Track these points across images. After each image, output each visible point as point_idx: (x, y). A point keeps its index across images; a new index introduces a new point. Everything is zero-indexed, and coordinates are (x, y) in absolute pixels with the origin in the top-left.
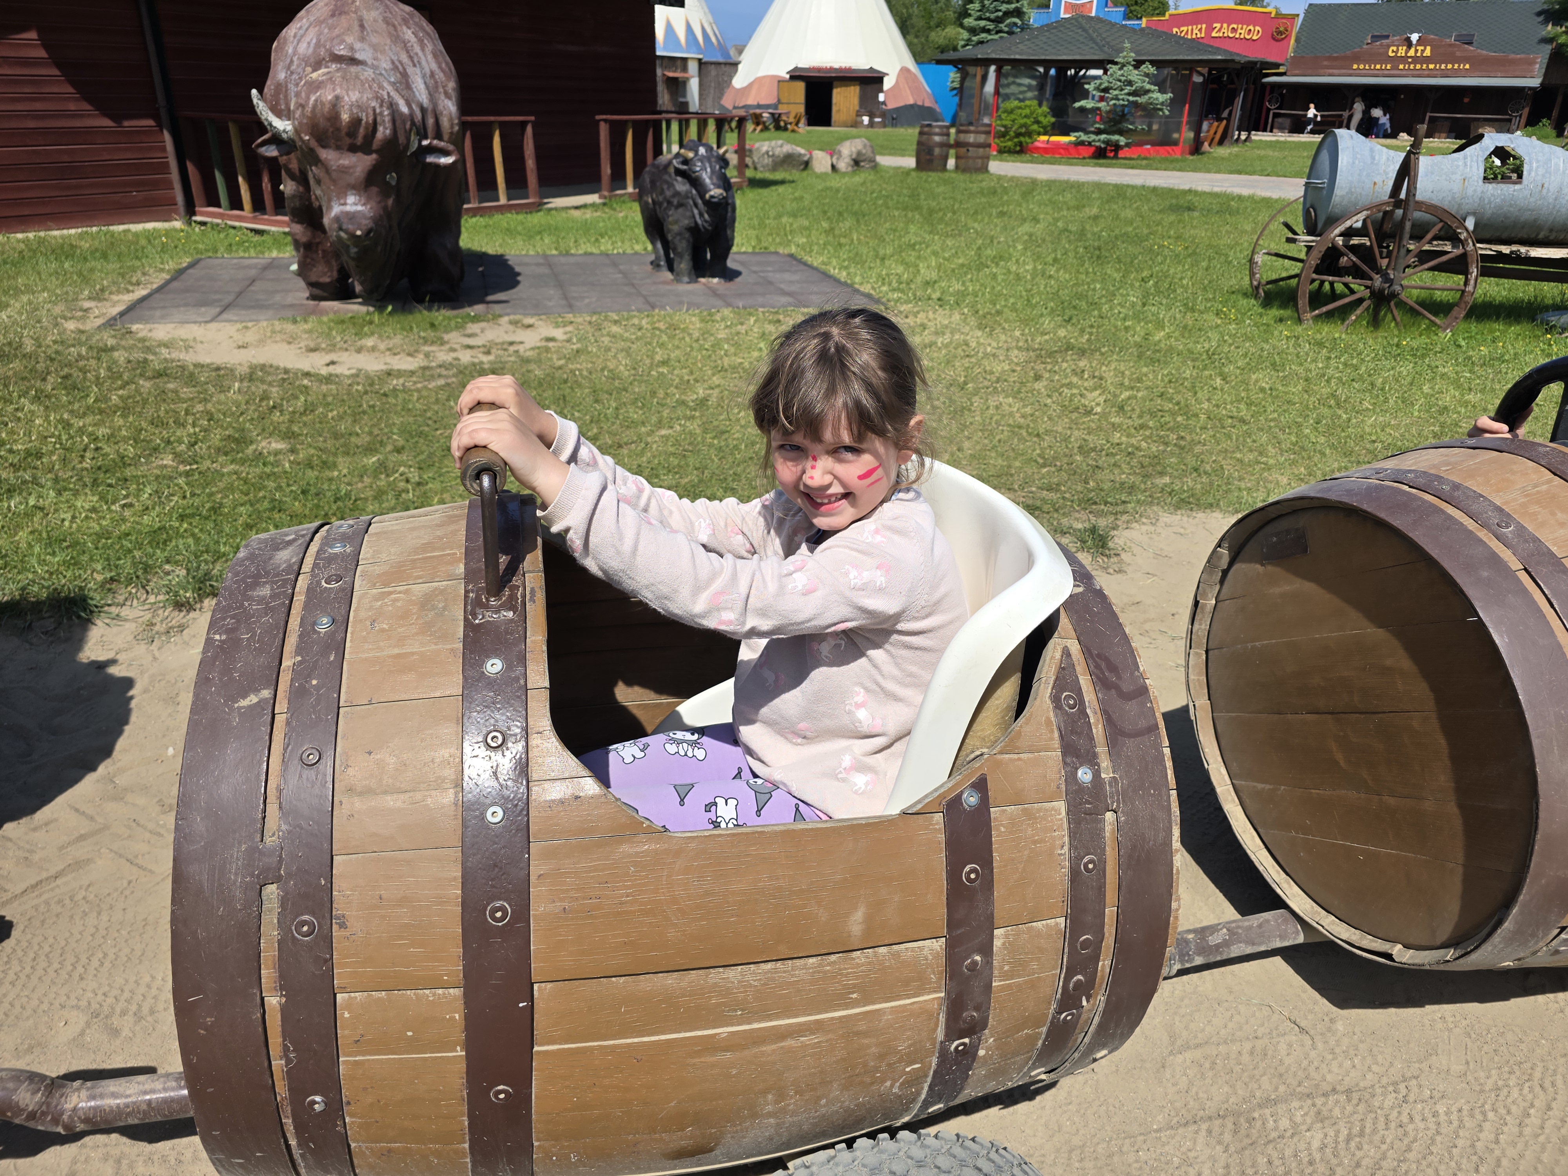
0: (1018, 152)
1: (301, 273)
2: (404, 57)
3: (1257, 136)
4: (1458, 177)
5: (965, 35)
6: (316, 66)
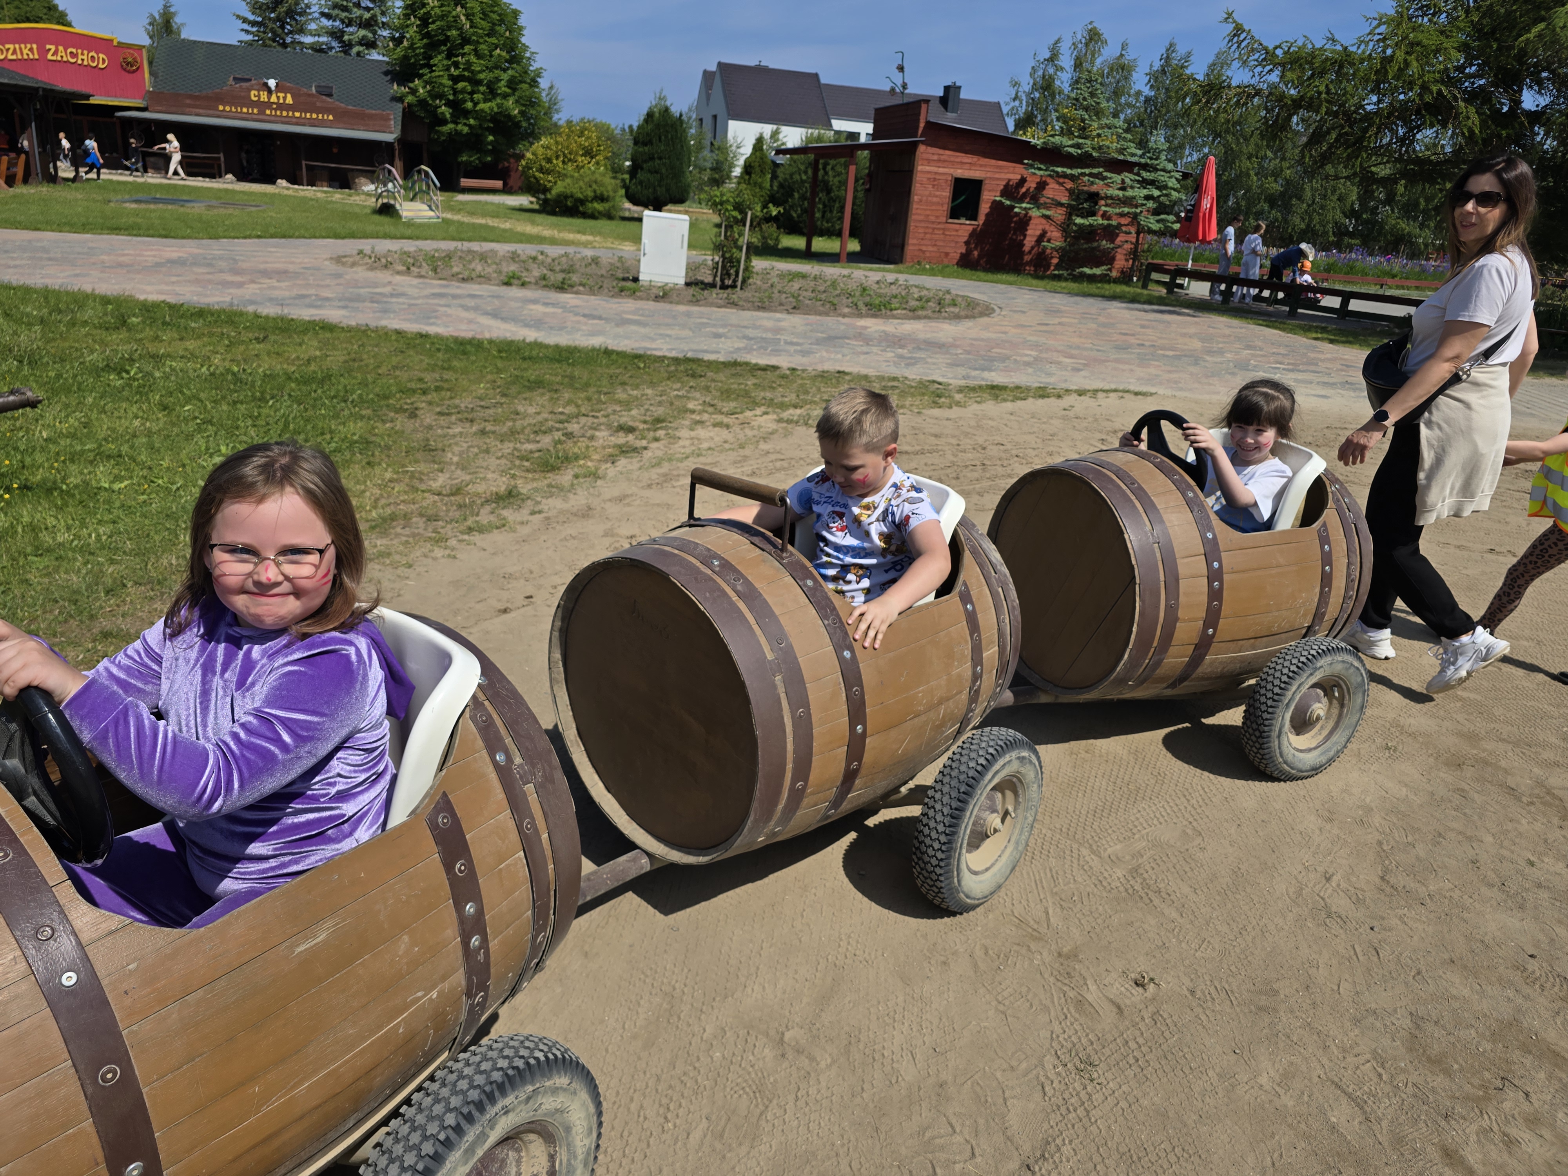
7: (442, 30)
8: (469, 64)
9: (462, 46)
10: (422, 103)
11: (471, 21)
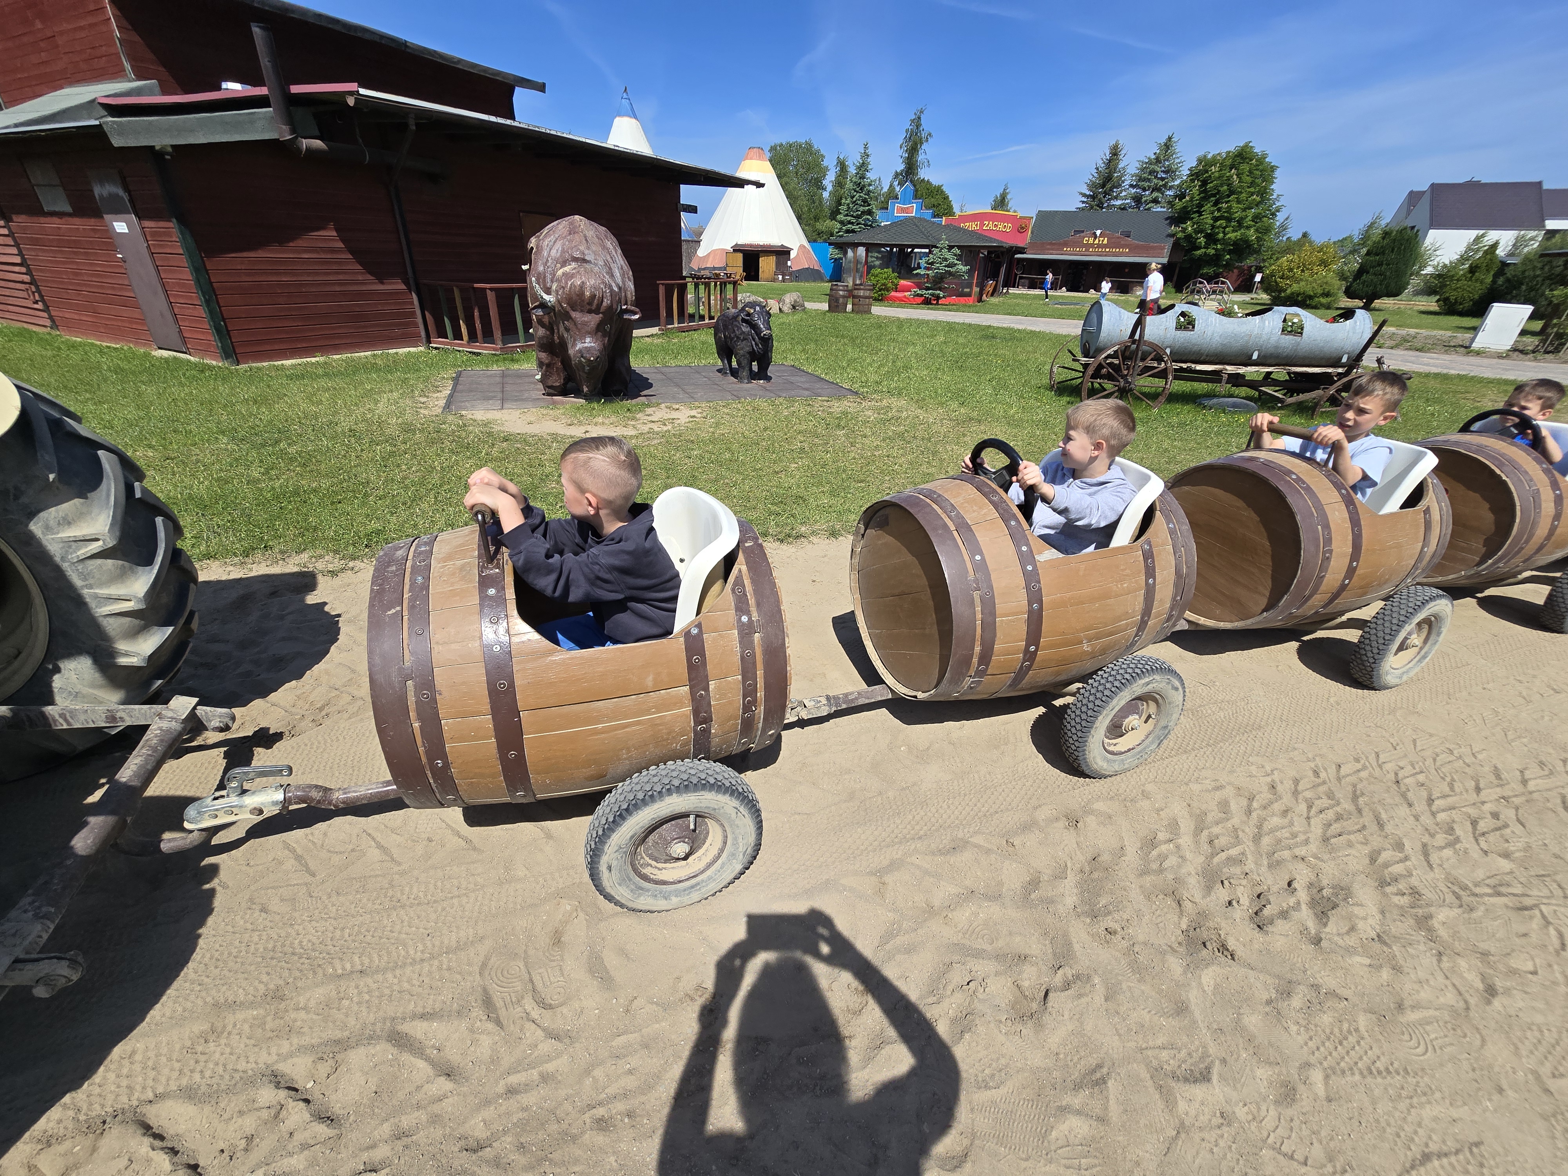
0: (881, 300)
1: (542, 381)
2: (608, 258)
3: (1012, 291)
4: (1163, 327)
5: (838, 226)
6: (564, 264)
7: (1216, 186)
8: (1230, 208)
9: (1229, 196)
10: (1188, 237)
11: (1240, 178)
